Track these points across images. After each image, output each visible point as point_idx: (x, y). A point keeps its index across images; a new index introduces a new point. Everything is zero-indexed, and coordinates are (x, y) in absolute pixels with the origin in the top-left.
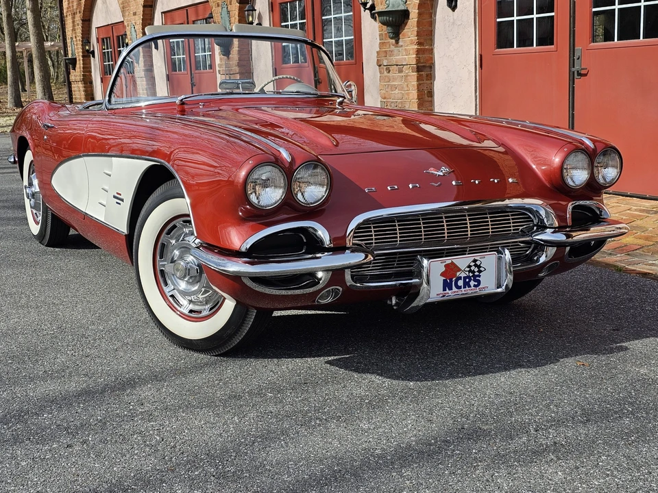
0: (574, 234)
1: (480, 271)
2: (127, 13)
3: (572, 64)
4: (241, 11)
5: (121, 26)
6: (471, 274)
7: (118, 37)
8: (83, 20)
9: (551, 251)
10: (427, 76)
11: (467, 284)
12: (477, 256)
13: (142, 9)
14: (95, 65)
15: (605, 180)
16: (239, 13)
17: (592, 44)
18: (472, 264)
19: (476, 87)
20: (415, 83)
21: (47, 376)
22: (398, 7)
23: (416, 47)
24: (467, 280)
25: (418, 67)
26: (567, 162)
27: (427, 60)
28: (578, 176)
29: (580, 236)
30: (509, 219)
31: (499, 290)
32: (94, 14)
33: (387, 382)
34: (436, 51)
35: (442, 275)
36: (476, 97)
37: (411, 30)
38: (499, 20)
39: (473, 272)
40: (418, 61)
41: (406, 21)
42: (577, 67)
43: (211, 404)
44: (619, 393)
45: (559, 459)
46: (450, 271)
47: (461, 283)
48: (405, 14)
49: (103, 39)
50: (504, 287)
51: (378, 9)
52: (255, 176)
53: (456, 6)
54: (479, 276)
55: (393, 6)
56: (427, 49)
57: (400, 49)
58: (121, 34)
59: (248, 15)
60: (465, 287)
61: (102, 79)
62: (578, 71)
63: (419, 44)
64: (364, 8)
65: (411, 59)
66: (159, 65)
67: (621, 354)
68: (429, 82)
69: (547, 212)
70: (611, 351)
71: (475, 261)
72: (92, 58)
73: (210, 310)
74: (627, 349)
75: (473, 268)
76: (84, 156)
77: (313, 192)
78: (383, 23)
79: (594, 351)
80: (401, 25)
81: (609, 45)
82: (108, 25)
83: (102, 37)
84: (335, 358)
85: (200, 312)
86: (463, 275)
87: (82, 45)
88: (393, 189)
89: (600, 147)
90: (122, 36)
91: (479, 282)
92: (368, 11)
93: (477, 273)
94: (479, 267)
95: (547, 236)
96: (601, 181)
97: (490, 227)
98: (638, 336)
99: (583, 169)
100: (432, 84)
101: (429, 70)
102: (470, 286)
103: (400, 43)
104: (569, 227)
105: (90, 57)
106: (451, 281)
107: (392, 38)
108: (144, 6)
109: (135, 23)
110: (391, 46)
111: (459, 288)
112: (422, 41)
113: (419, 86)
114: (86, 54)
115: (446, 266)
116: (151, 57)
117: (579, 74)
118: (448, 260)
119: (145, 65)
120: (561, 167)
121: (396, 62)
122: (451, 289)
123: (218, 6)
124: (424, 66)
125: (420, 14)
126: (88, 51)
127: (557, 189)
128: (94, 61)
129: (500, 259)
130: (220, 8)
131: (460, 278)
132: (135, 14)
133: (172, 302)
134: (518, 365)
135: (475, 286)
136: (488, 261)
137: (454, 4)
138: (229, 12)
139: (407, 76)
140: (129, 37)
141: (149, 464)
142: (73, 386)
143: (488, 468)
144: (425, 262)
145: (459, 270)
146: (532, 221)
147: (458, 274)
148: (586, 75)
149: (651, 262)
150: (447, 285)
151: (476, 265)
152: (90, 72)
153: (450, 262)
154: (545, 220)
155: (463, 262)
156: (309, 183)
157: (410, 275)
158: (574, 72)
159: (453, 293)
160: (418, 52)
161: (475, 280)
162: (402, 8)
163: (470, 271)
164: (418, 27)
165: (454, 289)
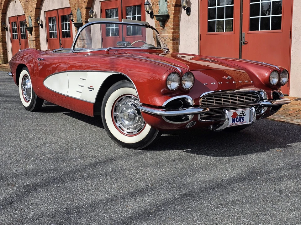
0: (273, 102)
1: (244, 116)
2: (27, 11)
3: (241, 39)
4: (87, 12)
5: (22, 17)
6: (241, 117)
7: (21, 22)
8: (2, 14)
9: (266, 109)
10: (177, 43)
11: (240, 120)
12: (243, 110)
13: (35, 9)
14: (8, 34)
15: (283, 82)
16: (86, 13)
17: (250, 31)
18: (242, 113)
19: (198, 48)
20: (172, 46)
21: (76, 158)
22: (164, 13)
23: (172, 30)
25: (173, 39)
26: (271, 75)
27: (177, 36)
28: (275, 81)
29: (275, 103)
30: (251, 97)
31: (250, 123)
32: (8, 11)
33: (212, 158)
34: (180, 32)
35: (232, 117)
36: (198, 52)
37: (170, 24)
38: (209, 20)
39: (242, 116)
40: (173, 36)
41: (168, 19)
42: (243, 41)
43: (150, 166)
44: (297, 160)
45: (289, 179)
46: (235, 115)
47: (238, 120)
48: (167, 17)
49: (12, 23)
50: (252, 122)
51: (155, 14)
52: (170, 77)
53: (190, 14)
54: (244, 117)
55: (162, 13)
56: (177, 32)
57: (165, 31)
58: (23, 20)
59: (91, 14)
60: (239, 122)
61: (11, 41)
62: (243, 42)
63: (174, 29)
64: (148, 13)
65: (170, 35)
66: (43, 35)
67: (290, 147)
68: (177, 45)
69: (264, 94)
70: (286, 147)
71: (243, 112)
72: (6, 31)
73: (137, 132)
74: (291, 146)
75: (242, 114)
76: (67, 72)
77: (188, 84)
78: (158, 20)
79: (280, 147)
80: (166, 21)
81: (257, 32)
82: (16, 16)
83: (12, 21)
84: (186, 150)
85: (133, 133)
86: (239, 117)
87: (2, 25)
88: (213, 84)
89: (282, 70)
90: (23, 21)
91: (243, 119)
92: (149, 15)
93: (243, 116)
94: (244, 114)
95: (265, 102)
96: (282, 83)
98: (293, 142)
99: (276, 78)
100: (178, 46)
101: (177, 40)
102: (241, 121)
103: (165, 29)
104: (272, 100)
105: (5, 30)
106: (235, 119)
107: (161, 27)
108: (36, 8)
109: (31, 16)
110: (161, 30)
112: (175, 28)
113: (173, 47)
114: (3, 29)
115: (233, 113)
116: (39, 31)
117: (244, 43)
118: (234, 111)
119: (35, 35)
120: (269, 77)
121: (163, 36)
122: (234, 122)
123: (75, 9)
124: (175, 39)
125: (174, 17)
126: (4, 27)
127: (267, 85)
128: (8, 32)
129: (250, 111)
130: (76, 10)
131: (237, 118)
132: (31, 12)
133: (120, 129)
134: (256, 152)
135: (242, 121)
136: (247, 111)
137: (189, 13)
138: (81, 13)
139: (168, 43)
140: (27, 22)
141: (143, 184)
142: (91, 160)
143: (266, 182)
144: (227, 111)
145: (237, 115)
146: (258, 97)
147: (237, 116)
148: (247, 44)
149: (281, 117)
150: (233, 121)
151: (243, 113)
152: (5, 37)
153: (234, 112)
154: (263, 97)
155: (239, 112)
156: (186, 81)
157: (221, 117)
158: (241, 43)
159: (235, 124)
160: (173, 33)
161: (242, 119)
162: (166, 14)
163: (241, 115)
164: (173, 22)
165: (236, 122)
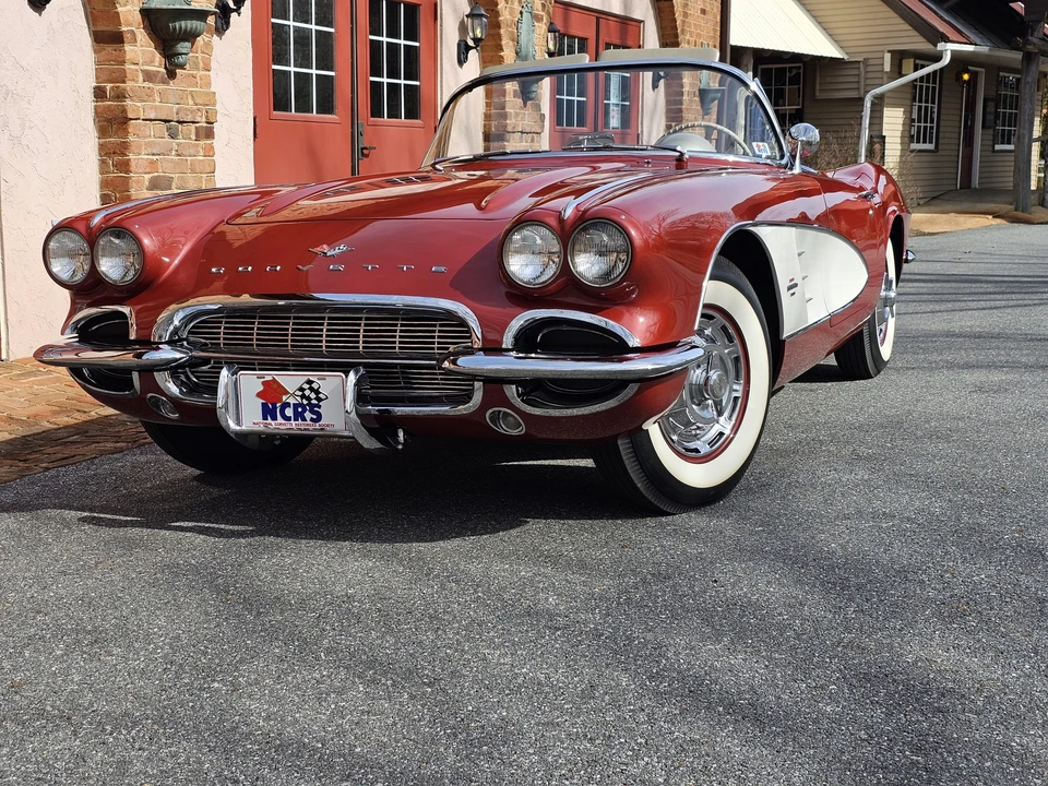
1: (319, 400)
6: (305, 402)
11: (298, 416)
12: (313, 375)
18: (306, 386)
24: (300, 410)
30: (434, 332)
35: (259, 395)
39: (309, 399)
46: (272, 392)
47: (289, 412)
54: (319, 407)
60: (296, 419)
71: (310, 382)
75: (307, 393)
86: (292, 401)
91: (319, 415)
93: (314, 402)
94: (317, 392)
97: (397, 339)
102: (304, 419)
106: (274, 405)
111: (288, 419)
115: (264, 383)
118: (269, 375)
122: (274, 418)
131: (288, 405)
135: (312, 420)
145: (286, 392)
147: (284, 398)
150: (268, 412)
151: (311, 389)
153: (269, 378)
155: (291, 381)
159: (278, 425)
161: (312, 412)
163: (303, 397)
165: (280, 420)
